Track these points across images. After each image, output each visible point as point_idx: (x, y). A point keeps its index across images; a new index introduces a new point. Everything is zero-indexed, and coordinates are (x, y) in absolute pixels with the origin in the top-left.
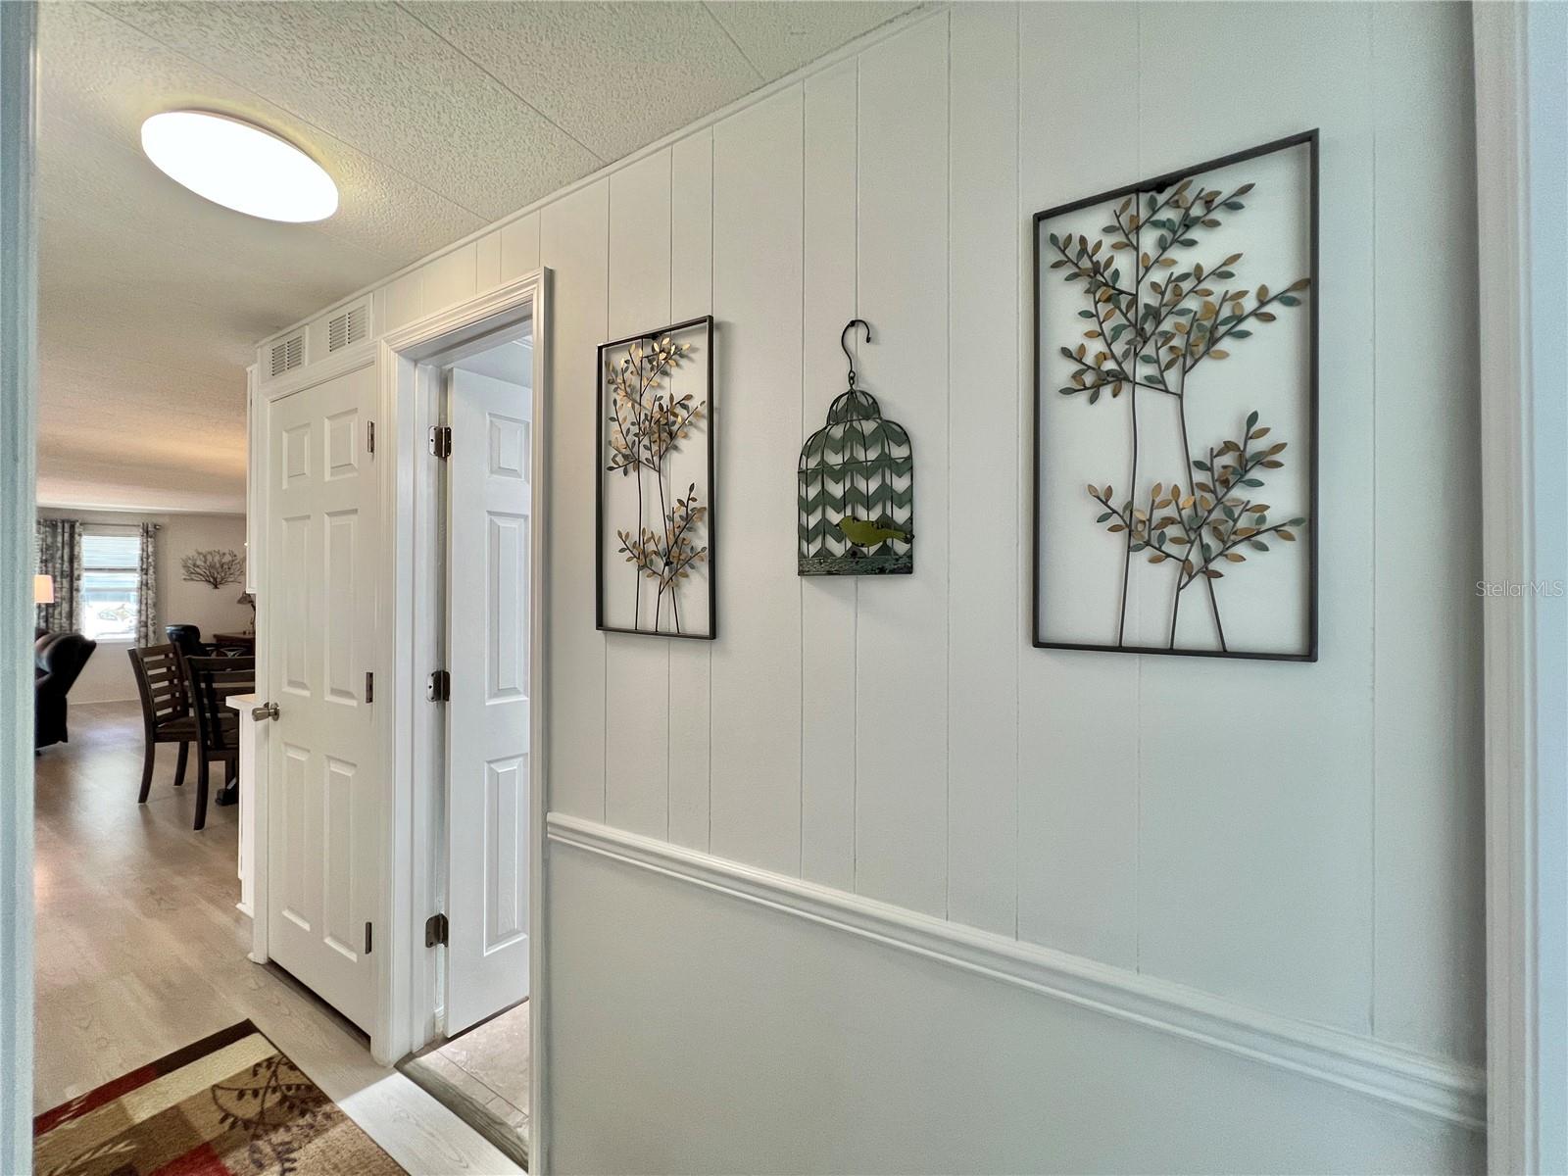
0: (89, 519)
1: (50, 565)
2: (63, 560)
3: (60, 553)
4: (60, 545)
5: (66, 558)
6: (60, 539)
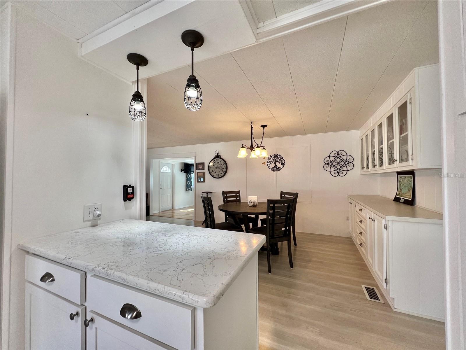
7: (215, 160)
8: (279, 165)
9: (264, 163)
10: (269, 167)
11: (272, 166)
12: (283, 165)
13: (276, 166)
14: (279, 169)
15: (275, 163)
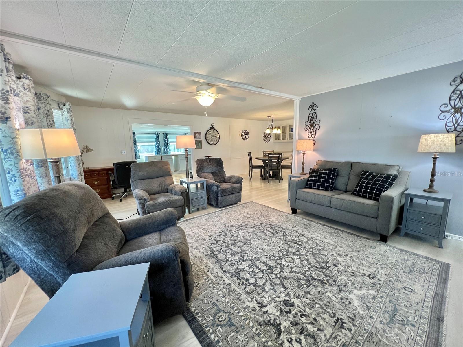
7: (211, 130)
8: (247, 137)
9: (240, 135)
10: (242, 137)
11: (244, 137)
12: (248, 136)
13: (245, 137)
14: (247, 139)
15: (245, 135)
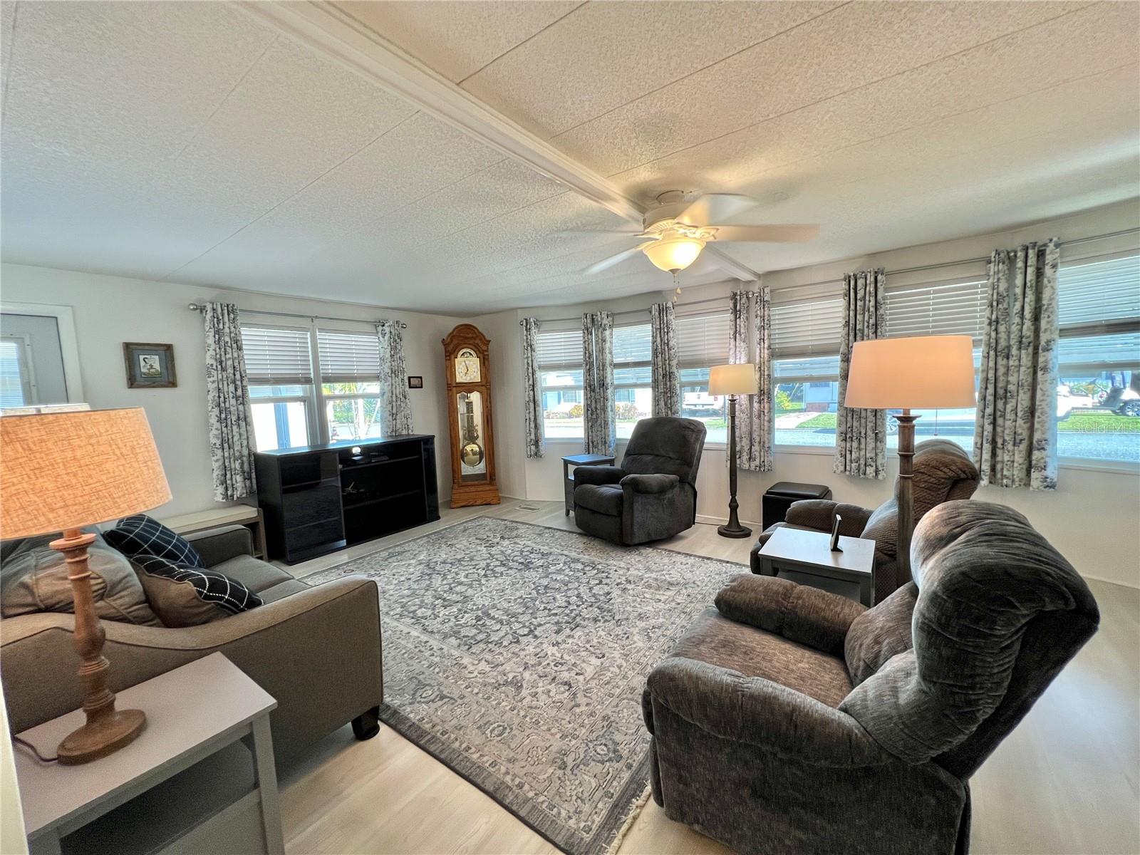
0: (1072, 232)
1: (1002, 328)
2: (1022, 317)
3: (1018, 305)
4: (1018, 291)
5: (1028, 313)
6: (1019, 281)
